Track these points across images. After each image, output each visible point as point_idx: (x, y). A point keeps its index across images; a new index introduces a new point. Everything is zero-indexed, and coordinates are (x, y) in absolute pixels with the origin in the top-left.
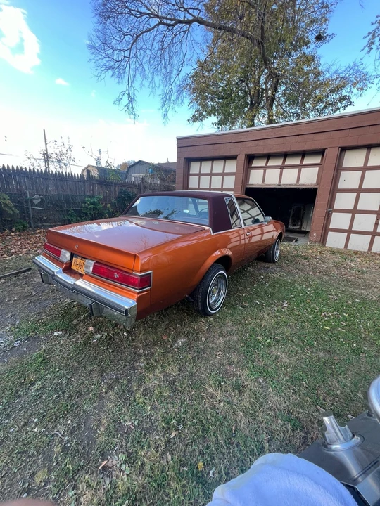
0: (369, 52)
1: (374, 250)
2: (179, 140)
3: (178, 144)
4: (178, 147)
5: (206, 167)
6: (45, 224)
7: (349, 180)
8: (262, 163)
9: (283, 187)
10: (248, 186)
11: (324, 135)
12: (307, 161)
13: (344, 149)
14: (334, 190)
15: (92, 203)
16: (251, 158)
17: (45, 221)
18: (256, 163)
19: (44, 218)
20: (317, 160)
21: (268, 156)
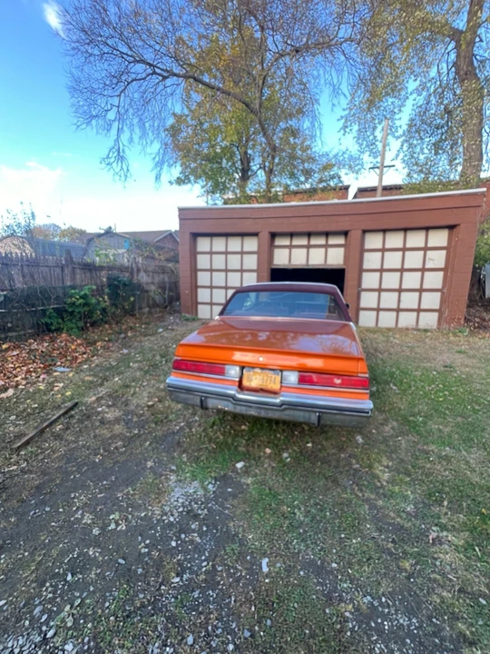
0: (344, 135)
1: (400, 325)
2: (181, 210)
3: (180, 215)
4: (181, 219)
5: (219, 244)
6: (10, 334)
7: (371, 260)
8: (286, 242)
9: (311, 267)
10: (273, 267)
11: (347, 218)
12: (332, 241)
13: (365, 232)
14: (361, 270)
15: (81, 297)
16: (273, 236)
17: (10, 330)
18: (278, 242)
19: (9, 325)
20: (341, 241)
21: (292, 235)
